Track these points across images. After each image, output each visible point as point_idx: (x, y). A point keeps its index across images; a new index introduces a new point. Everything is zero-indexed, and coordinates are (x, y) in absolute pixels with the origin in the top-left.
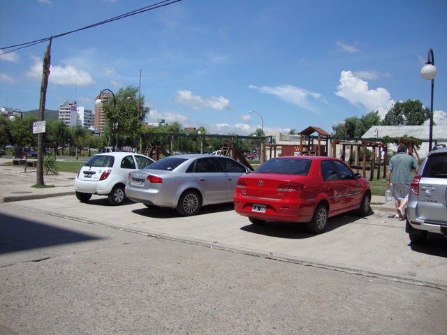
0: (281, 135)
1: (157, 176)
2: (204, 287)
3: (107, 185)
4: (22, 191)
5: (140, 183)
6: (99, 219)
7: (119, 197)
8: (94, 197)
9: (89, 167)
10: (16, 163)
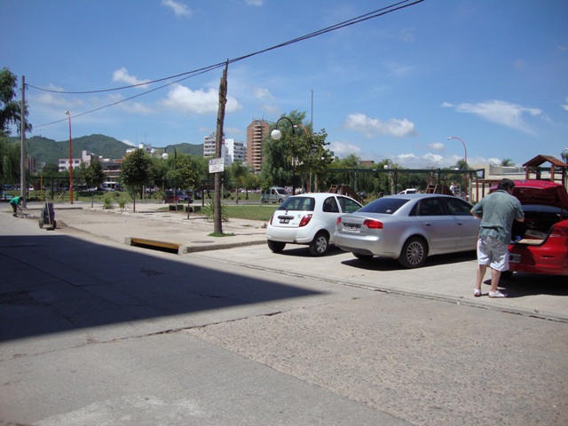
0: (491, 167)
1: (376, 220)
2: (475, 345)
3: (308, 233)
4: (202, 240)
5: (354, 228)
6: (308, 272)
7: (322, 246)
8: (288, 247)
9: (285, 212)
10: (172, 209)
